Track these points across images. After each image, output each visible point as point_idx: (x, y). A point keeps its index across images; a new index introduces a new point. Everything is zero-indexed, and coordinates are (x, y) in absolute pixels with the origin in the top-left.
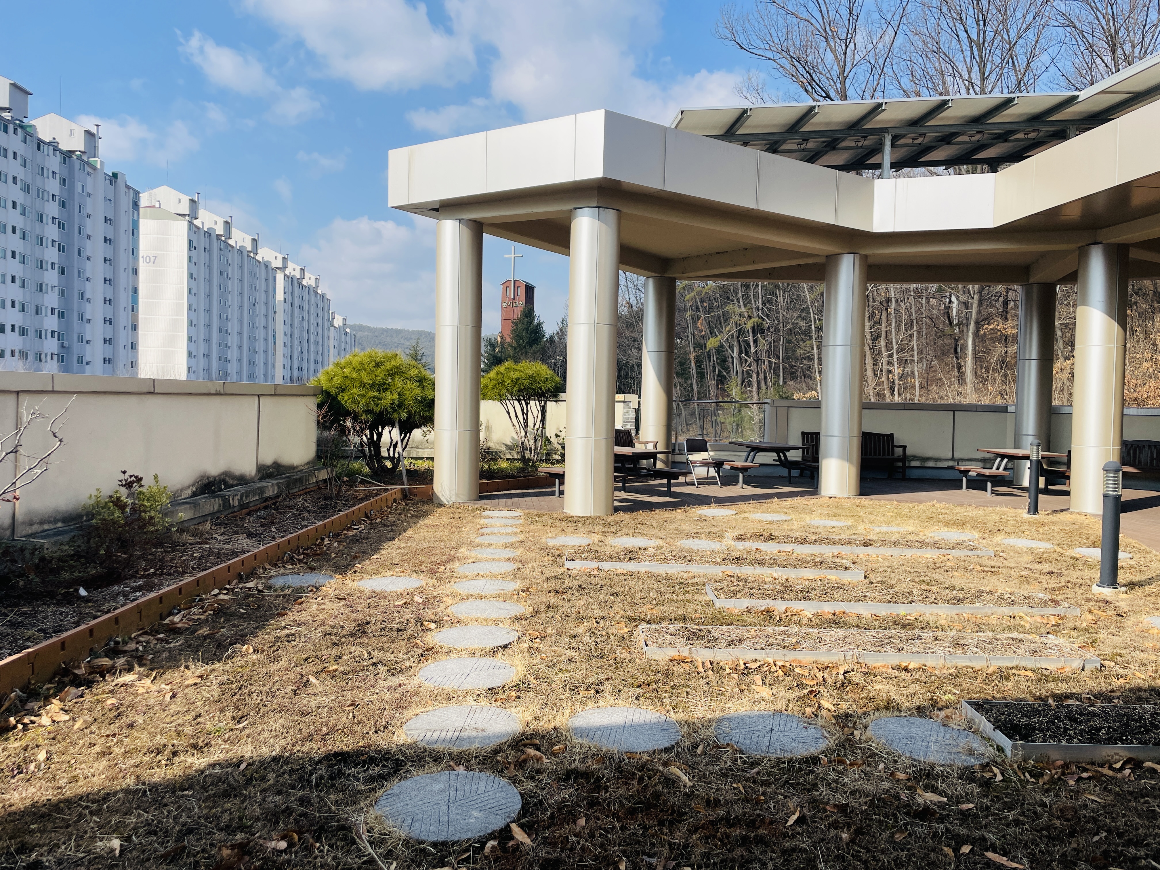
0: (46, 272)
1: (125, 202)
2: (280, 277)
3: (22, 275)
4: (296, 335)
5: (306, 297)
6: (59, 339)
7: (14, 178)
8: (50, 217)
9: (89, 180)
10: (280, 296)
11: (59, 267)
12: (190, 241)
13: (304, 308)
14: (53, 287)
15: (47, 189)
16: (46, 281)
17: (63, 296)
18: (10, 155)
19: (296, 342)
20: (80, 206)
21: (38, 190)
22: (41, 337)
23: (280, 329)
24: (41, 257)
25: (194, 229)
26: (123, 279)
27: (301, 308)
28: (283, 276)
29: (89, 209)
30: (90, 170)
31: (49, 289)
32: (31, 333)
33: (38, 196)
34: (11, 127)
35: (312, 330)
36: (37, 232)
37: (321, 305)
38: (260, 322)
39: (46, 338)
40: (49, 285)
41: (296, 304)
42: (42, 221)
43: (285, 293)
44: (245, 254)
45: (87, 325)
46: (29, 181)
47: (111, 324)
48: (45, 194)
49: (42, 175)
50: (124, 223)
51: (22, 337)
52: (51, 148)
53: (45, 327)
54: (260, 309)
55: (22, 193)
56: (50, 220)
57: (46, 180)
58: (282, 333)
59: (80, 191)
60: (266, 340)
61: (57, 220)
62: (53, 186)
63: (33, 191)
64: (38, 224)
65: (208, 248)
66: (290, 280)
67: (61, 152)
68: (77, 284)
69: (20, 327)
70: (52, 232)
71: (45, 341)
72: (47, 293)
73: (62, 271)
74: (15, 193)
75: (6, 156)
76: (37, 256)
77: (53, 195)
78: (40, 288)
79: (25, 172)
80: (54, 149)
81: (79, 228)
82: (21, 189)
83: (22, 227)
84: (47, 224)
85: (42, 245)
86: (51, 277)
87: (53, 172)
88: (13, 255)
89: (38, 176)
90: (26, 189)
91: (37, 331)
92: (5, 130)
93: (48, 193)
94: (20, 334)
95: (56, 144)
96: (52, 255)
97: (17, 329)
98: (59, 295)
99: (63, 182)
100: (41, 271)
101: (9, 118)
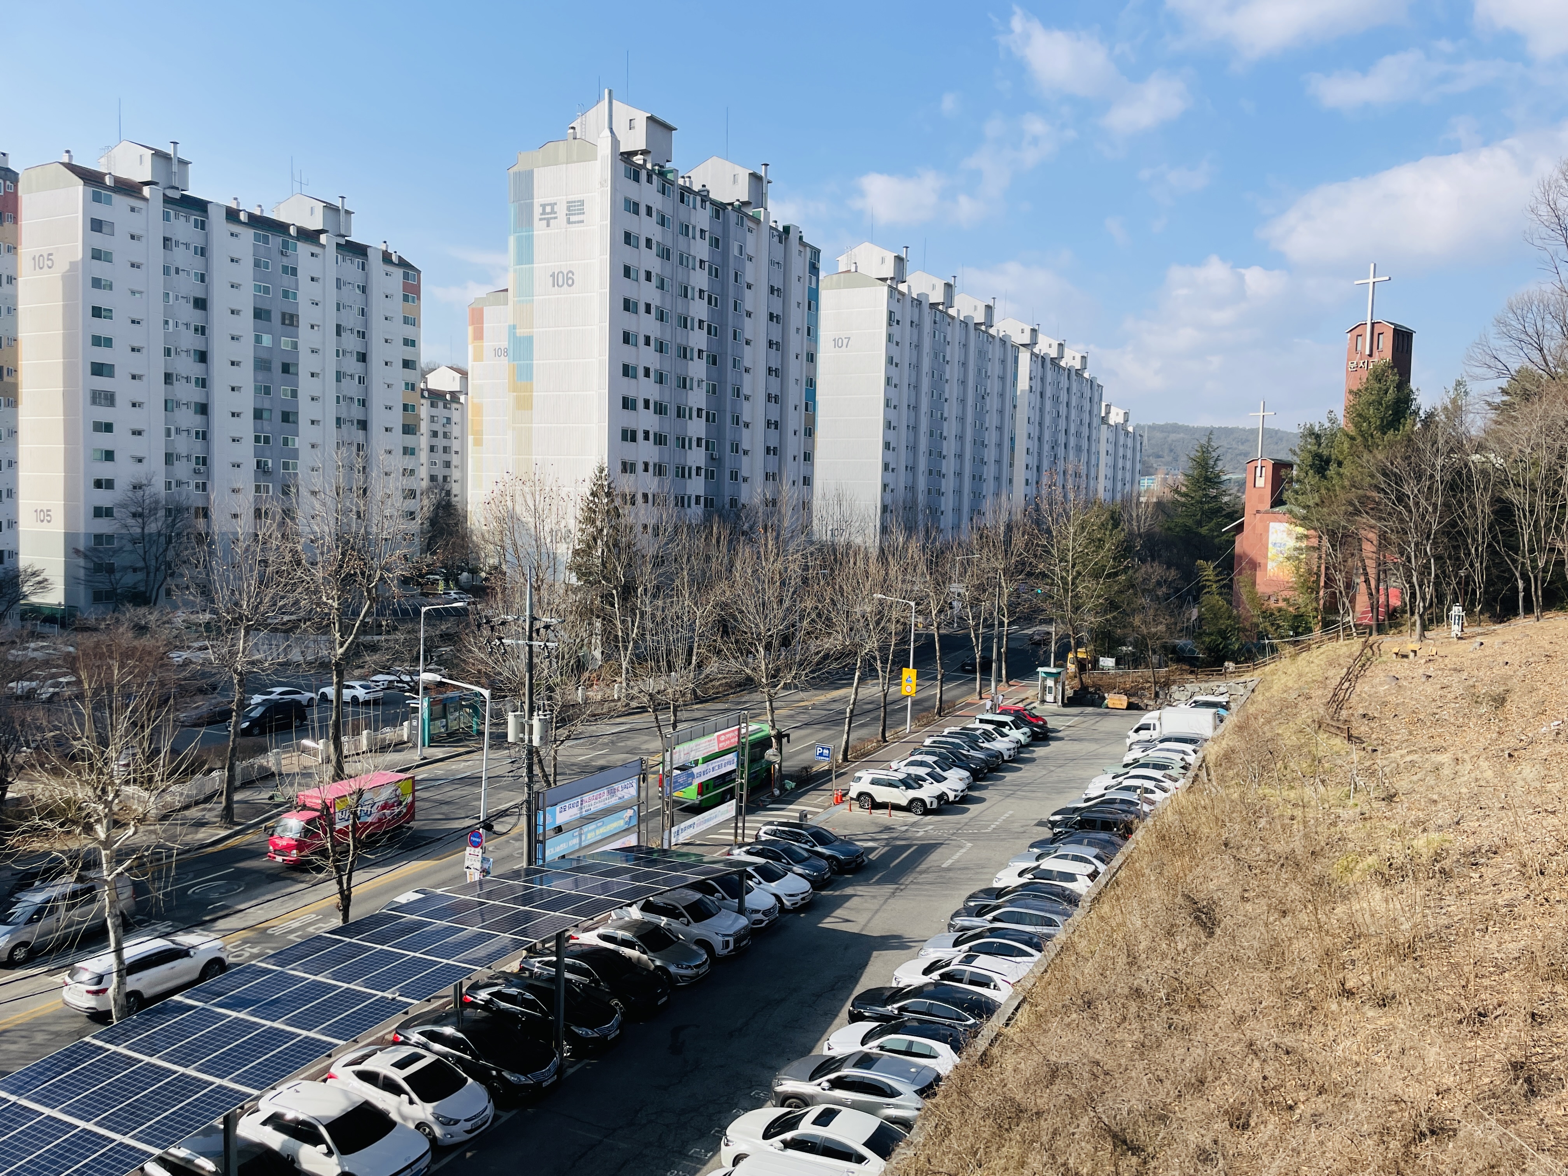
0: (690, 362)
1: (799, 265)
2: (1024, 358)
3: (658, 367)
4: (1047, 436)
5: (1064, 383)
6: (707, 449)
7: (649, 242)
8: (697, 290)
9: (750, 238)
10: (1023, 383)
11: (708, 356)
12: (891, 314)
13: (1061, 399)
14: (700, 382)
15: (692, 253)
16: (690, 374)
17: (714, 392)
18: (643, 210)
19: (1046, 447)
20: (736, 274)
21: (681, 256)
22: (683, 447)
23: (1022, 430)
24: (684, 343)
25: (897, 296)
26: (795, 369)
27: (1056, 399)
28: (1029, 355)
29: (749, 276)
30: (752, 225)
31: (695, 384)
32: (671, 441)
33: (681, 263)
34: (643, 175)
35: (1072, 430)
36: (679, 311)
37: (1087, 394)
38: (992, 420)
39: (690, 448)
40: (695, 380)
41: (1048, 394)
42: (686, 296)
43: (1031, 379)
44: (971, 327)
45: (744, 430)
46: (669, 244)
47: (776, 428)
48: (690, 258)
49: (687, 235)
50: (797, 293)
51: (657, 447)
52: (699, 198)
53: (689, 434)
54: (993, 403)
55: (659, 260)
56: (697, 294)
57: (692, 241)
58: (1025, 436)
59: (736, 252)
60: (1000, 445)
61: (706, 294)
62: (701, 249)
63: (675, 258)
64: (680, 300)
65: (916, 320)
66: (1040, 360)
67: (713, 203)
68: (730, 376)
69: (655, 434)
70: (699, 309)
71: (689, 452)
72: (691, 389)
73: (713, 360)
74: (649, 260)
75: (636, 212)
76: (679, 341)
77: (701, 261)
78: (683, 383)
79: (663, 232)
80: (703, 201)
81: (736, 302)
82: (658, 255)
83: (659, 304)
84: (693, 299)
85: (685, 327)
86: (698, 369)
87: (702, 231)
88: (647, 342)
89: (680, 236)
90: (665, 254)
91: (678, 438)
92: (637, 179)
93: (694, 258)
94: (655, 443)
95: (705, 193)
96: (698, 339)
97: (651, 437)
98: (708, 392)
99: (715, 243)
100: (684, 361)
101: (641, 162)
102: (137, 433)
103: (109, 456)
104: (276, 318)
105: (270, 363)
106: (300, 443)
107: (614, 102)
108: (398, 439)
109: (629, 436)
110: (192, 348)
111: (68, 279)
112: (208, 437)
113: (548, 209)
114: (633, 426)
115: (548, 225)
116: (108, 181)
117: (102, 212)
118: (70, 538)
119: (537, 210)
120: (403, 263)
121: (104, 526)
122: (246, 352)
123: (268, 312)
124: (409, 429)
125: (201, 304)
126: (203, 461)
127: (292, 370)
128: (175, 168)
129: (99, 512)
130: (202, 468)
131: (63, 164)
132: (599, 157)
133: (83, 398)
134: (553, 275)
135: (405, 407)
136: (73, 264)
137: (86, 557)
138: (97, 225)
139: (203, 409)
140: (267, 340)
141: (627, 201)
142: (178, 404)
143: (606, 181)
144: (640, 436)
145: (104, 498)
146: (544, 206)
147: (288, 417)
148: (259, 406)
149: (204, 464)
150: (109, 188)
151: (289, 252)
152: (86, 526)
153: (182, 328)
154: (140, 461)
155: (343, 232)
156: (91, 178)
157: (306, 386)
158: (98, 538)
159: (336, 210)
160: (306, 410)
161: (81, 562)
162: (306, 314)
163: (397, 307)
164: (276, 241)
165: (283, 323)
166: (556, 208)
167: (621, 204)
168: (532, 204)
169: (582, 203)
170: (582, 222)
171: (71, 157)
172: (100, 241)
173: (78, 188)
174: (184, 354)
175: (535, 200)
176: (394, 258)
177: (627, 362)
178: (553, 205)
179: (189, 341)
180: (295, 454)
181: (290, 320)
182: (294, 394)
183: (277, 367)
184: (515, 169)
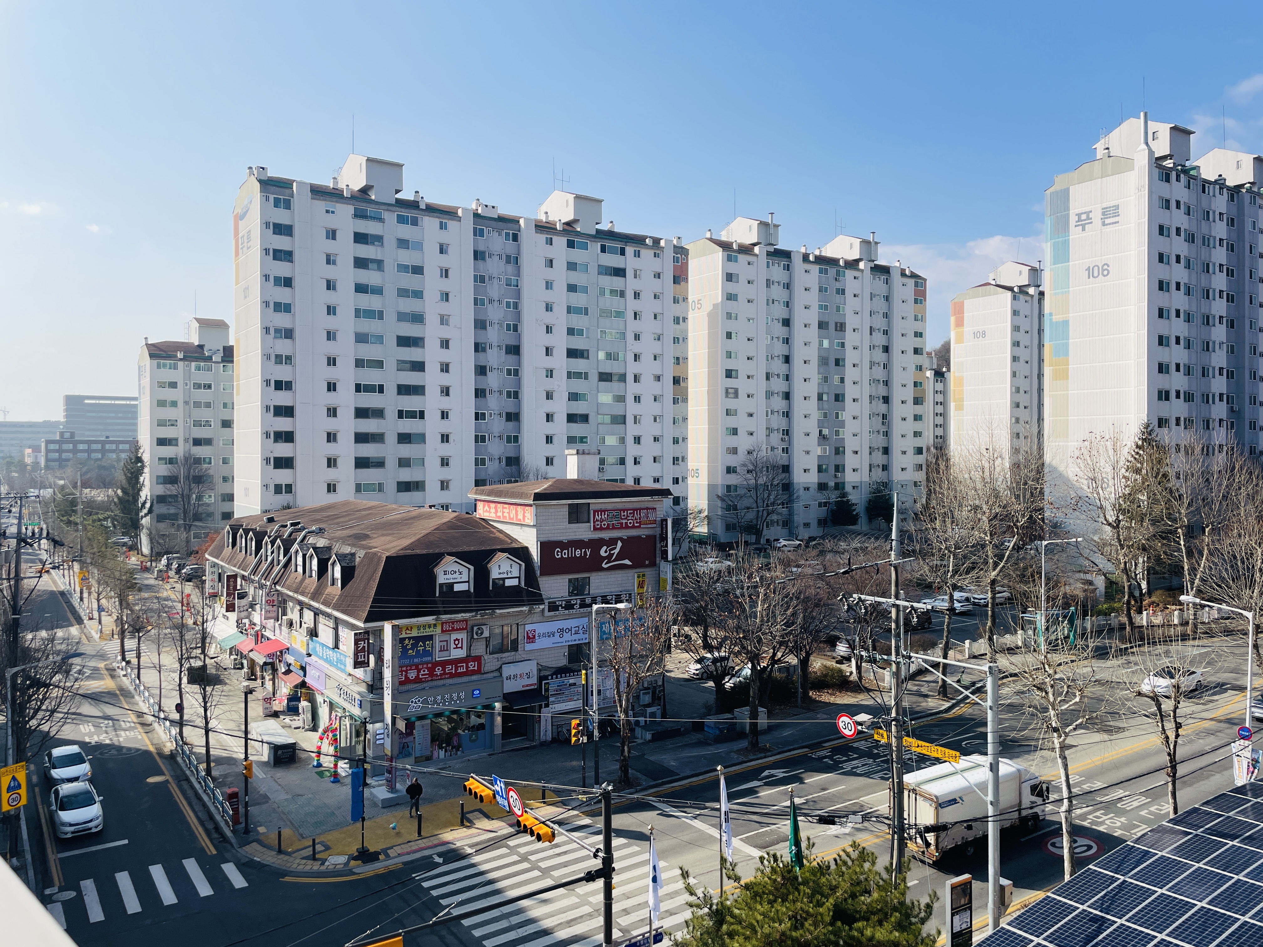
0: (1213, 328)
3: (1187, 335)
6: (1228, 403)
7: (1178, 230)
8: (1217, 265)
11: (1227, 321)
14: (1221, 344)
15: (1213, 234)
16: (1213, 338)
17: (1232, 352)
18: (1173, 205)
20: (1251, 246)
21: (1204, 237)
22: (1208, 402)
24: (1207, 312)
31: (1217, 346)
32: (1198, 398)
33: (1204, 244)
34: (1173, 175)
36: (1203, 285)
39: (1214, 403)
40: (1217, 342)
42: (1208, 271)
46: (1194, 229)
48: (1211, 239)
49: (1208, 219)
51: (1187, 404)
52: (1217, 187)
53: (1213, 391)
55: (1187, 243)
56: (1217, 269)
57: (1213, 224)
59: (1250, 228)
61: (1225, 267)
62: (1220, 230)
63: (1198, 240)
64: (1204, 276)
67: (1229, 189)
68: (1248, 337)
69: (1185, 393)
70: (1220, 281)
71: (1213, 406)
72: (1214, 351)
73: (1231, 324)
74: (1179, 246)
75: (1168, 208)
76: (1203, 311)
77: (1221, 240)
78: (1207, 347)
79: (1189, 219)
80: (1220, 188)
81: (1251, 271)
82: (1185, 240)
83: (1187, 282)
84: (1214, 273)
85: (1208, 298)
86: (1219, 333)
87: (1220, 214)
88: (1178, 315)
89: (1203, 222)
90: (1191, 238)
91: (1203, 395)
92: (1168, 180)
93: (1215, 238)
94: (1185, 401)
95: (1222, 182)
96: (1219, 307)
97: (1182, 396)
98: (1228, 352)
99: (1231, 222)
100: (1208, 327)
101: (1171, 165)
102: (751, 415)
103: (735, 432)
104: (832, 326)
105: (828, 359)
106: (846, 416)
107: (1149, 122)
108: (910, 410)
109: (1164, 395)
110: (781, 354)
111: (711, 316)
112: (790, 415)
113: (1084, 217)
114: (1167, 387)
115: (1084, 230)
116: (735, 247)
117: (733, 268)
118: (711, 488)
119: (1073, 219)
120: (914, 276)
121: (733, 480)
122: (813, 354)
123: (827, 323)
124: (918, 401)
125: (787, 323)
126: (787, 432)
127: (841, 363)
128: (772, 231)
129: (730, 470)
130: (787, 438)
131: (707, 239)
132: (1136, 168)
133: (721, 392)
134: (1088, 269)
135: (915, 384)
136: (715, 306)
137: (722, 500)
138: (729, 277)
139: (787, 396)
140: (826, 343)
141: (1161, 198)
142: (772, 394)
143: (1143, 186)
144: (1173, 395)
145: (733, 461)
146: (1079, 215)
147: (839, 398)
148: (821, 391)
149: (787, 434)
150: (735, 251)
151: (841, 278)
152: (722, 479)
153: (775, 340)
154: (752, 434)
155: (873, 258)
156: (725, 246)
157: (850, 373)
158: (729, 487)
159: (869, 242)
160: (850, 392)
161: (719, 503)
162: (851, 322)
163: (910, 308)
164: (832, 271)
165: (836, 330)
166: (1091, 215)
167: (1157, 203)
168: (1068, 215)
169: (1117, 207)
170: (1118, 222)
171: (711, 234)
172: (732, 287)
173: (719, 254)
174: (776, 359)
175: (1071, 212)
176: (907, 272)
177: (1161, 333)
178: (1088, 213)
179: (780, 349)
180: (842, 424)
181: (841, 327)
182: (842, 380)
183: (832, 362)
184: (1052, 190)
